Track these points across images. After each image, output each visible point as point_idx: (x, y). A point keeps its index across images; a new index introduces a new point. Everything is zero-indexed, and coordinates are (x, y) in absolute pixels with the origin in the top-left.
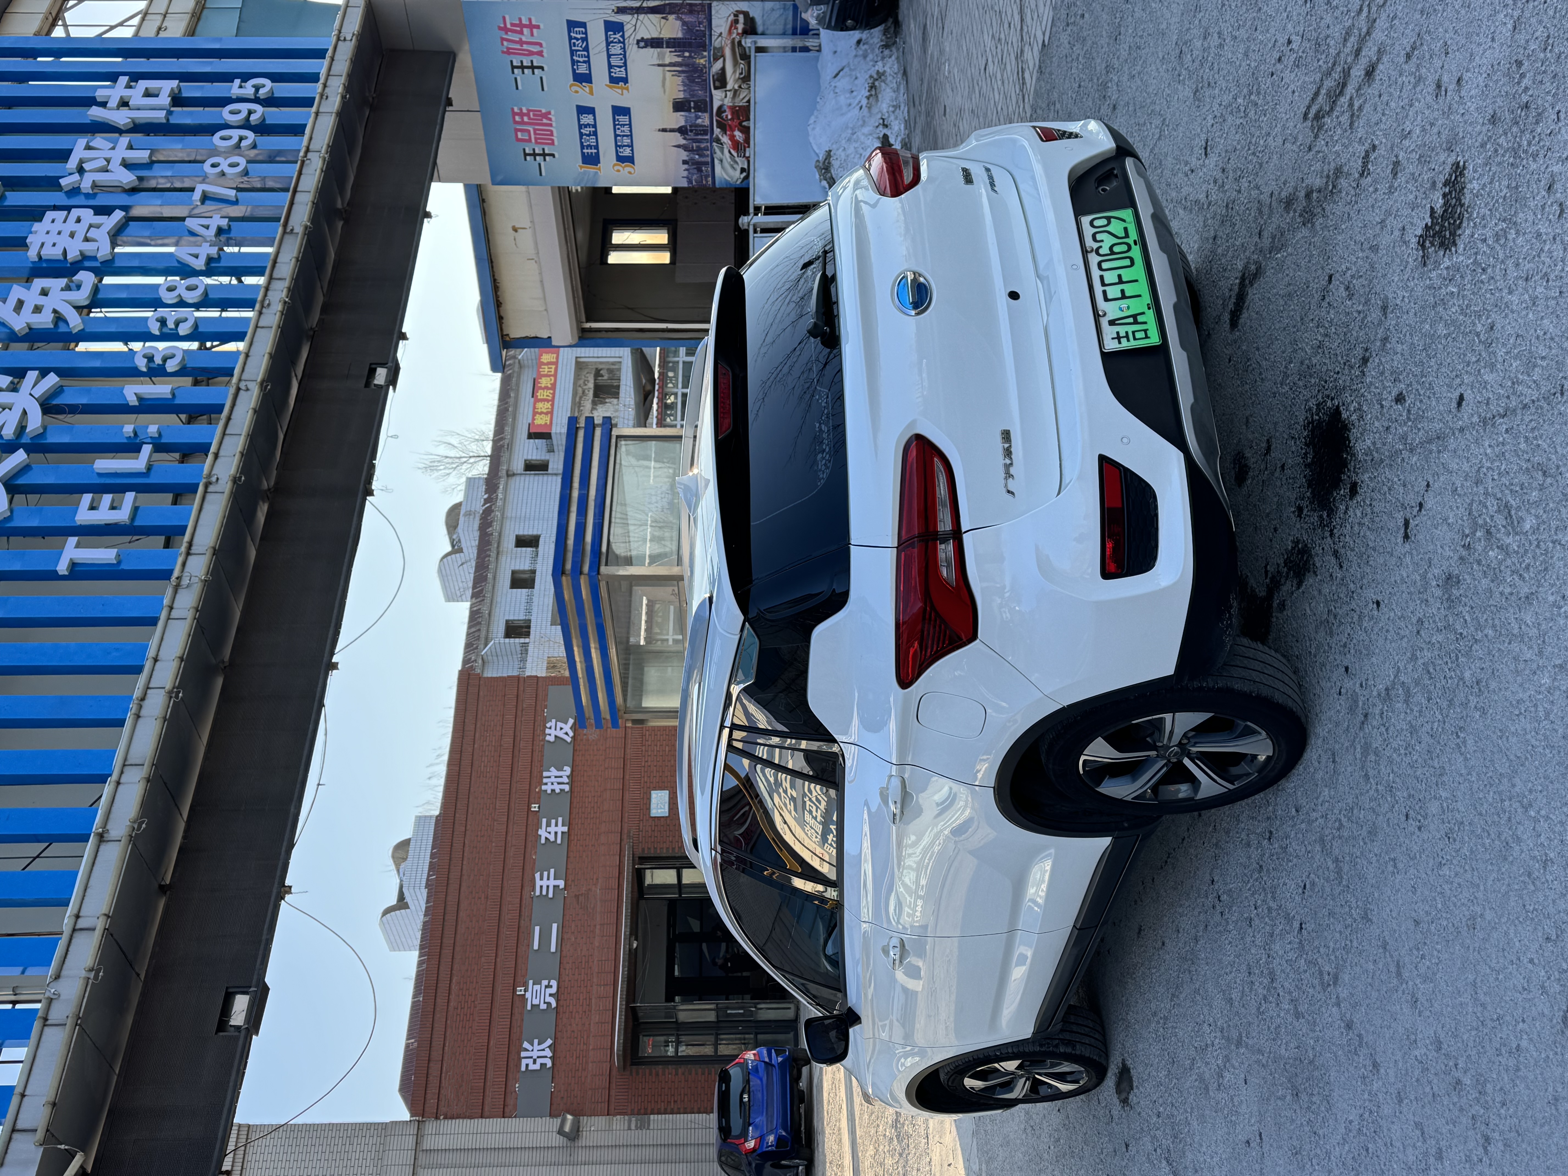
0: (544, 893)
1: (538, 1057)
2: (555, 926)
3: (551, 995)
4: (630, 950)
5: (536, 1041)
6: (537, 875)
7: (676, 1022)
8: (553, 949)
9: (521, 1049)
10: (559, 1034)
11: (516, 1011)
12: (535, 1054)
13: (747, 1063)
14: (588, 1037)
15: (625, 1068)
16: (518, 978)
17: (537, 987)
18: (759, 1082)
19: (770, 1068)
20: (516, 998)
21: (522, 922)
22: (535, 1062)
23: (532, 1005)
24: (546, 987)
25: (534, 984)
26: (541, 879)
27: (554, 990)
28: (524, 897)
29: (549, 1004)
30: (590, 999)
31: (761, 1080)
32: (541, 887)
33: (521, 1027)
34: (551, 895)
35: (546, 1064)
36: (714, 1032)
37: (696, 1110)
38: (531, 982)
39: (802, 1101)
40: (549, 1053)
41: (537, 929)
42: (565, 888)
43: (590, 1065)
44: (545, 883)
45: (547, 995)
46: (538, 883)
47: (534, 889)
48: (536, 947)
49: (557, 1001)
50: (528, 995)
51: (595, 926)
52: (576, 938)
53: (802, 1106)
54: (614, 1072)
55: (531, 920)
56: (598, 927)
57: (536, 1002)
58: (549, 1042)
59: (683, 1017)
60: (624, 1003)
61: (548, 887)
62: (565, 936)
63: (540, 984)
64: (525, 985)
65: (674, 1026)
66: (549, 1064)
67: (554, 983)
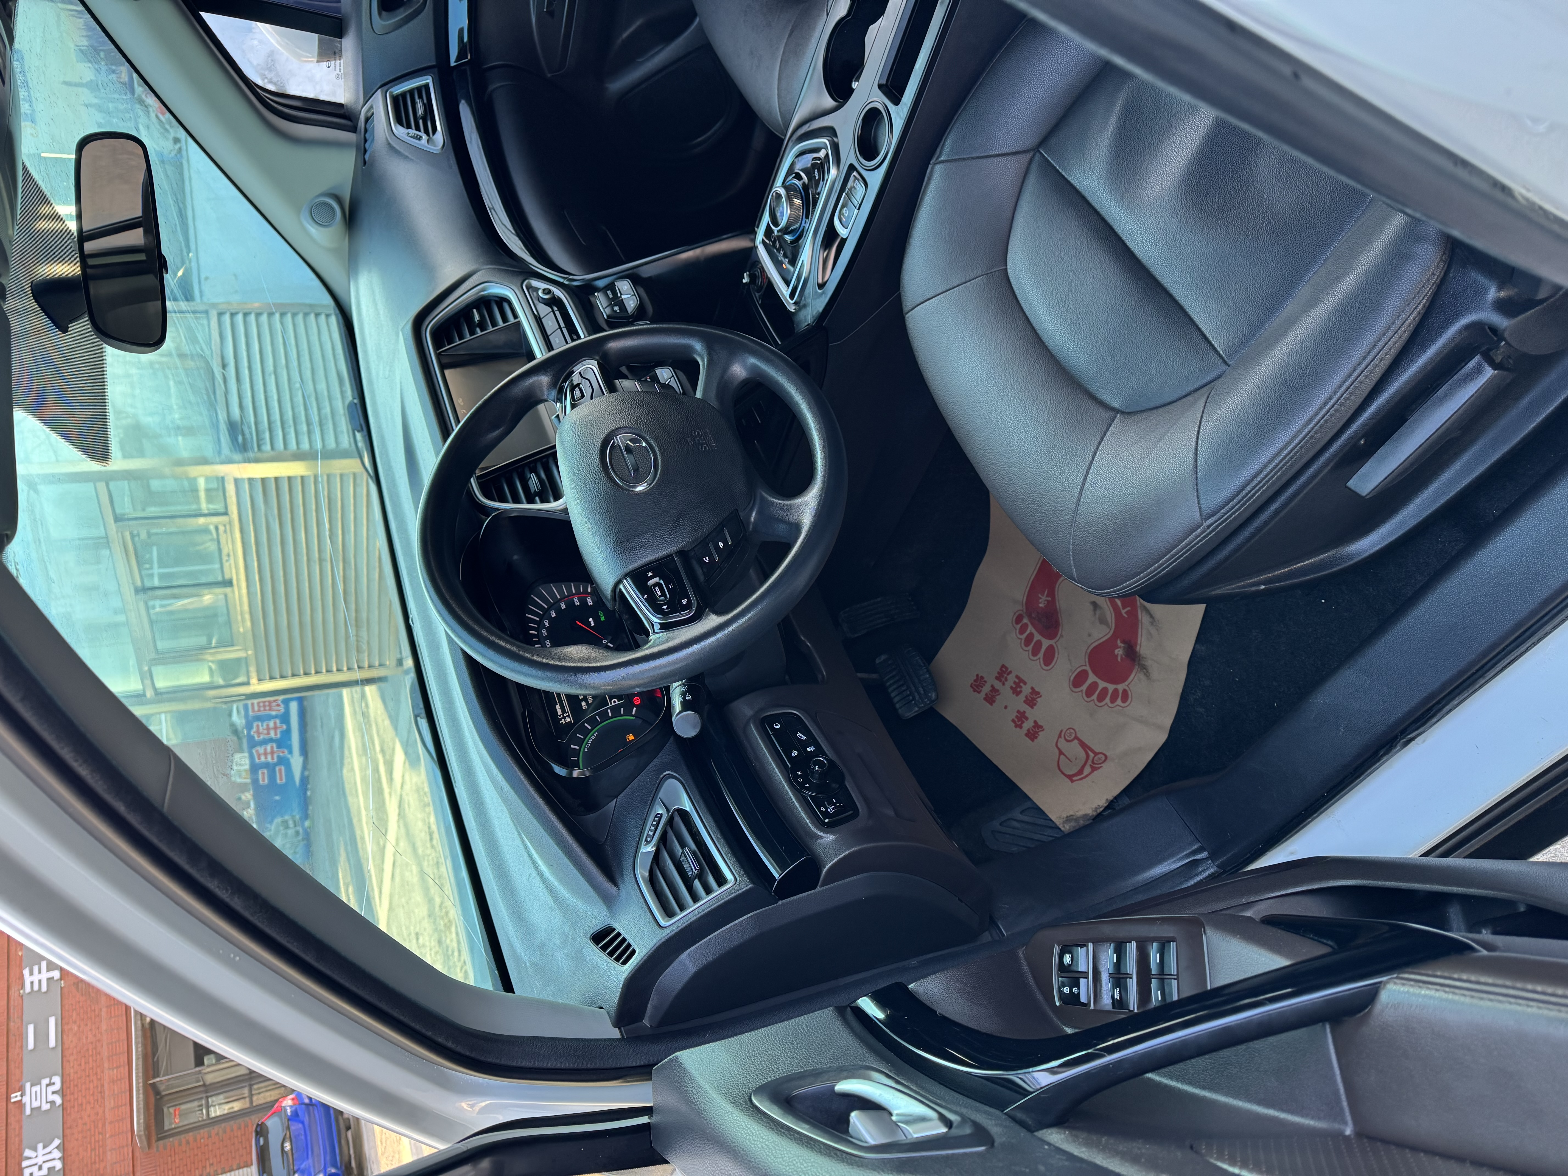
0: (36, 988)
1: (44, 1162)
2: (52, 1021)
3: (53, 1093)
4: (143, 1025)
5: (40, 1146)
6: (26, 972)
7: (204, 1085)
8: (52, 1043)
9: (21, 1158)
10: (68, 1131)
11: (12, 1120)
12: (40, 1160)
13: (286, 1110)
14: (104, 1125)
15: (149, 1145)
16: (12, 1084)
17: (37, 1088)
18: (300, 1125)
19: (311, 1108)
20: (11, 1106)
21: (12, 1024)
22: (40, 1168)
23: (32, 1109)
24: (47, 1085)
25: (32, 1086)
26: (31, 974)
27: (57, 1086)
28: (12, 998)
29: (53, 1103)
30: (102, 1086)
31: (303, 1123)
32: (32, 983)
33: (20, 1135)
34: (44, 988)
35: (54, 1167)
36: (247, 1084)
37: (235, 1167)
38: (28, 1085)
39: (348, 1128)
40: (57, 1154)
41: (31, 1029)
42: (61, 979)
43: (109, 1153)
44: (36, 978)
45: (49, 1093)
46: (28, 979)
47: (23, 986)
48: (31, 1045)
49: (63, 1097)
50: (26, 1099)
51: (101, 1010)
52: (79, 1027)
53: (350, 1133)
54: (137, 1154)
55: (22, 1020)
56: (104, 1010)
57: (36, 1104)
58: (57, 1142)
59: (210, 1079)
60: (141, 1081)
61: (40, 981)
62: (66, 1028)
63: (40, 1083)
64: (21, 1089)
65: (202, 1089)
66: (58, 1165)
67: (57, 1080)
